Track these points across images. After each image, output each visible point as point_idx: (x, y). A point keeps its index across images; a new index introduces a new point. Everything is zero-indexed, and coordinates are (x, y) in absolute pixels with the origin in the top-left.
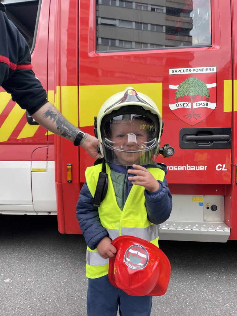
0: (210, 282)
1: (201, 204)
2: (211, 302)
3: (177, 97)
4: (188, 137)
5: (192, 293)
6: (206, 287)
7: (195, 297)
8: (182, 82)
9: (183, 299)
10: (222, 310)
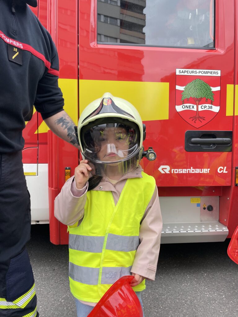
0: (208, 280)
1: (198, 205)
2: (216, 301)
3: (183, 98)
4: (193, 139)
5: (196, 293)
6: (206, 286)
7: (200, 298)
8: (189, 84)
9: (191, 301)
10: (229, 308)
